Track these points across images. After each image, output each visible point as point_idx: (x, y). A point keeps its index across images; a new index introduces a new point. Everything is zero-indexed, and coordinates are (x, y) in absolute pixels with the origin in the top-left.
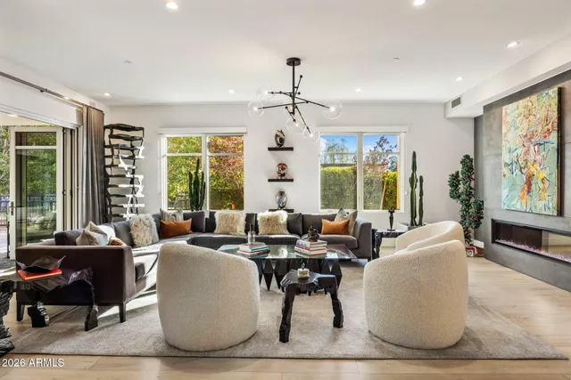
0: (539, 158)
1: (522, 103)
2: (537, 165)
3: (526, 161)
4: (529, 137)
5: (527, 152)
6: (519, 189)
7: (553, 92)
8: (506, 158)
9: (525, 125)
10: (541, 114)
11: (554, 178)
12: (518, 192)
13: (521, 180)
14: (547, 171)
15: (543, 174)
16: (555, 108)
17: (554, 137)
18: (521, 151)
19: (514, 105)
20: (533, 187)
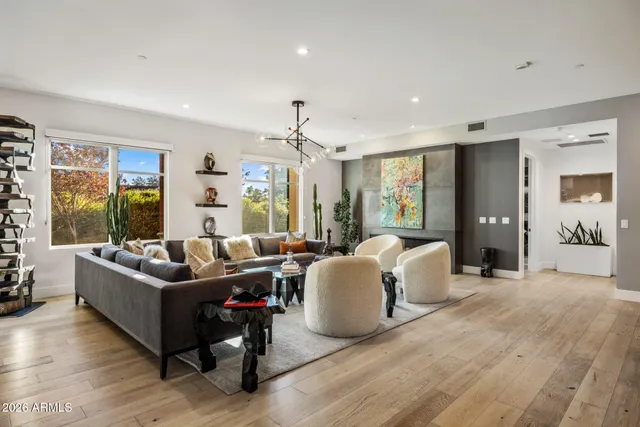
0: (410, 195)
1: (397, 160)
2: (408, 200)
3: (401, 197)
4: (403, 182)
5: (401, 191)
6: (395, 213)
7: (420, 157)
8: (384, 193)
9: (400, 173)
10: (412, 169)
11: (421, 207)
12: (394, 215)
13: (396, 208)
14: (416, 203)
15: (413, 205)
16: (422, 167)
17: (420, 183)
18: (396, 190)
19: (392, 160)
20: (406, 213)
